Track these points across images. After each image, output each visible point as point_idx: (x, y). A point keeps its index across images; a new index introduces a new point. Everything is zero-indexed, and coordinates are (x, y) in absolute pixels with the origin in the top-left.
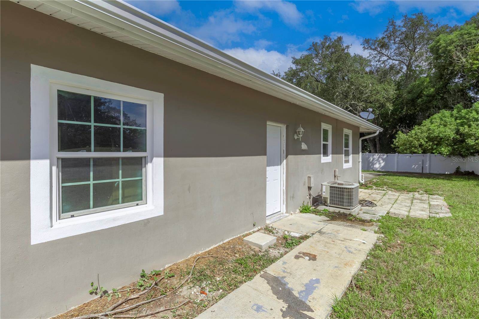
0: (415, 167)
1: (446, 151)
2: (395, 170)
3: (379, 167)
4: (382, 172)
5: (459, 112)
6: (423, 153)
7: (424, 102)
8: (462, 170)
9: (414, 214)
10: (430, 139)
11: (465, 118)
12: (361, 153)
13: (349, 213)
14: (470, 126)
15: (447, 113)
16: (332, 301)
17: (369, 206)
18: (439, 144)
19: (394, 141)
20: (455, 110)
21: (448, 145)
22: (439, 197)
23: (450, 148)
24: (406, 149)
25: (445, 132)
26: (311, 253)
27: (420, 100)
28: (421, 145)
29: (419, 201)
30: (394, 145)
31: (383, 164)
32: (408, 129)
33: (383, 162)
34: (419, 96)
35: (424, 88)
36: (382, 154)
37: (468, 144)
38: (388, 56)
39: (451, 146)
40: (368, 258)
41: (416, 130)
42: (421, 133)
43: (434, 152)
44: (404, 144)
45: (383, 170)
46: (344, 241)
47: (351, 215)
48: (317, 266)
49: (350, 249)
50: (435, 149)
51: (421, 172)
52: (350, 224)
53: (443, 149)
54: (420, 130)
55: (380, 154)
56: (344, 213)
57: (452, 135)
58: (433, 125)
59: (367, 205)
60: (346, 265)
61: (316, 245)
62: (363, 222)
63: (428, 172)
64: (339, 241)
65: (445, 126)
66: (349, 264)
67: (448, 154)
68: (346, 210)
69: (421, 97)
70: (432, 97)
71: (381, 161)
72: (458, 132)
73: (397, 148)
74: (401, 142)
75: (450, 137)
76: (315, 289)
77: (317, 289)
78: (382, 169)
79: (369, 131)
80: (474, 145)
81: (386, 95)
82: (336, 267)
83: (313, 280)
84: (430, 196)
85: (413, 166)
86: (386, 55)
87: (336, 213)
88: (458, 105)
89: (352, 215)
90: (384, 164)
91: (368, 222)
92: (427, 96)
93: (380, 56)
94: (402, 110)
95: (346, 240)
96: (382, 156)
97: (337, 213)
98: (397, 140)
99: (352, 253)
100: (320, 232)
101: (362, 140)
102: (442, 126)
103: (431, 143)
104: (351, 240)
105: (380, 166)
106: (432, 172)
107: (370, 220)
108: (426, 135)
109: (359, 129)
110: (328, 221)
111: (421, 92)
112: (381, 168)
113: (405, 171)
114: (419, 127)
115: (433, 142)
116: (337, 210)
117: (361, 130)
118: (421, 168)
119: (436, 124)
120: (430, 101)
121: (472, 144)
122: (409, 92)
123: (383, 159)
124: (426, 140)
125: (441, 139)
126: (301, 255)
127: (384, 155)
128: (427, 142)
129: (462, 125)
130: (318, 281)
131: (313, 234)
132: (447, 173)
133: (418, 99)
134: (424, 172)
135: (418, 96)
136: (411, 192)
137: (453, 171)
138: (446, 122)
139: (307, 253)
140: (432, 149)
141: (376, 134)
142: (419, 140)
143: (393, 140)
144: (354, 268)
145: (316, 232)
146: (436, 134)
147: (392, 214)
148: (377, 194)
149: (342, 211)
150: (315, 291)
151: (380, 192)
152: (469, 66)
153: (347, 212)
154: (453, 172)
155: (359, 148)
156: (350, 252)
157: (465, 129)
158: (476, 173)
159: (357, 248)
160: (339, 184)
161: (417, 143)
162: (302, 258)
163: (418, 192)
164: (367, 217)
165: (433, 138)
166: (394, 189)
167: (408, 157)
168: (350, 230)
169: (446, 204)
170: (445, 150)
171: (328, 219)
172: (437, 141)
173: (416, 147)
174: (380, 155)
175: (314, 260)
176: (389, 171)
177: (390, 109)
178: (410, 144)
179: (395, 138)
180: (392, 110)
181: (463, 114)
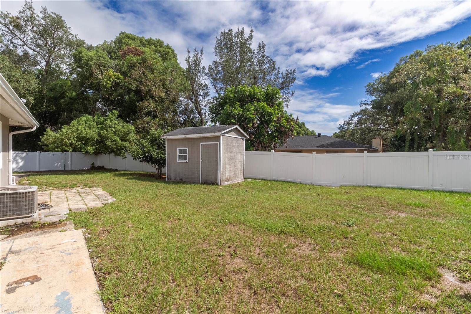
0: (58, 165)
1: (92, 149)
2: (37, 170)
3: (16, 167)
4: (22, 172)
5: (98, 118)
6: (73, 151)
7: (67, 103)
8: (96, 166)
9: (91, 205)
10: (79, 139)
11: (103, 124)
12: (12, 150)
13: (30, 221)
14: (107, 131)
15: (90, 117)
16: (96, 297)
17: (45, 209)
18: (86, 144)
19: (41, 139)
20: (96, 116)
21: (92, 146)
22: (97, 188)
23: (94, 147)
24: (57, 147)
25: (90, 133)
26: (26, 276)
27: (63, 100)
28: (71, 144)
29: (86, 194)
30: (41, 142)
31: (21, 164)
32: (53, 127)
33: (22, 161)
34: (62, 96)
35: (67, 90)
36: (20, 152)
37: (107, 144)
38: (23, 42)
39: (95, 146)
40: (90, 250)
41: (65, 129)
42: (71, 133)
43: (82, 150)
44: (55, 142)
45: (22, 171)
46: (53, 248)
47: (34, 222)
48: (49, 283)
49: (68, 252)
50: (84, 148)
51: (63, 169)
52: (42, 232)
53: (89, 148)
54: (70, 130)
55: (17, 152)
56: (23, 223)
57: (96, 137)
58: (80, 126)
59: (43, 208)
60: (77, 265)
61: (23, 266)
62: (53, 225)
63: (69, 169)
64: (48, 250)
65: (90, 128)
66: (79, 263)
67: (93, 152)
68: (25, 219)
69: (64, 98)
70: (73, 100)
71: (20, 161)
72: (99, 135)
73: (44, 145)
74: (51, 140)
75: (94, 138)
76: (71, 301)
77: (71, 299)
78: (20, 169)
79: (21, 124)
80: (110, 146)
81: (27, 85)
82: (70, 272)
83: (59, 296)
84: (91, 188)
85: (56, 165)
86: (21, 40)
87: (10, 226)
88: (98, 113)
89: (36, 222)
90: (23, 163)
91: (59, 223)
92: (70, 98)
93: (13, 37)
94: (42, 106)
95: (56, 246)
96: (20, 154)
97: (13, 225)
98: (45, 137)
99: (73, 254)
100: (11, 252)
101: (13, 135)
102: (87, 128)
103: (80, 143)
104: (60, 244)
105: (18, 166)
106: (74, 168)
107: (59, 221)
108: (76, 135)
109: (8, 121)
110: (7, 238)
111: (64, 92)
112: (18, 168)
113: (47, 170)
114: (68, 127)
115: (81, 141)
116: (12, 222)
117: (12, 123)
118: (63, 165)
119: (83, 126)
120: (72, 104)
121: (110, 144)
122: (51, 90)
123: (22, 159)
124: (76, 139)
125: (88, 139)
126: (14, 285)
127: (22, 154)
128: (76, 141)
129: (102, 129)
130: (65, 294)
131: (4, 258)
132: (85, 169)
133: (61, 99)
134: (66, 169)
135: (60, 96)
136: (72, 188)
137: (89, 166)
138: (90, 125)
139: (21, 280)
140: (81, 148)
141: (33, 130)
142: (69, 139)
143: (41, 137)
144: (87, 263)
145: (7, 255)
146: (84, 135)
147: (74, 210)
148: (41, 195)
149: (19, 221)
150: (72, 302)
151: (43, 194)
152: (105, 84)
153: (28, 220)
154: (89, 168)
155: (9, 144)
156: (70, 254)
157: (104, 133)
158: (105, 167)
159: (73, 248)
160: (12, 189)
161: (68, 142)
162: (20, 288)
163: (79, 187)
164: (55, 219)
165: (81, 138)
166: (55, 188)
167: (50, 155)
168: (49, 236)
169: (106, 192)
170: (90, 149)
171: (5, 236)
172: (84, 141)
173: (66, 146)
174: (17, 154)
175: (39, 281)
176: (29, 171)
177: (31, 103)
178: (61, 142)
179: (43, 135)
180: (33, 104)
181: (102, 121)
